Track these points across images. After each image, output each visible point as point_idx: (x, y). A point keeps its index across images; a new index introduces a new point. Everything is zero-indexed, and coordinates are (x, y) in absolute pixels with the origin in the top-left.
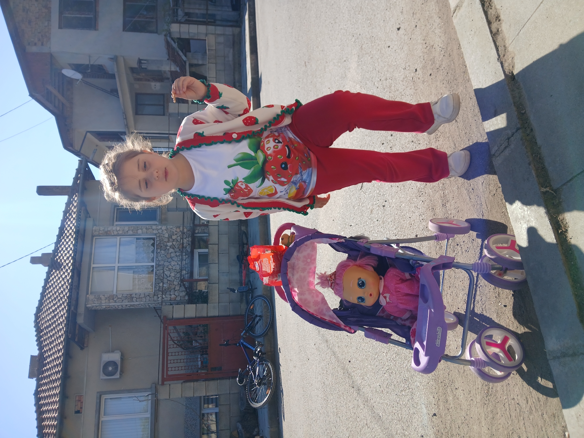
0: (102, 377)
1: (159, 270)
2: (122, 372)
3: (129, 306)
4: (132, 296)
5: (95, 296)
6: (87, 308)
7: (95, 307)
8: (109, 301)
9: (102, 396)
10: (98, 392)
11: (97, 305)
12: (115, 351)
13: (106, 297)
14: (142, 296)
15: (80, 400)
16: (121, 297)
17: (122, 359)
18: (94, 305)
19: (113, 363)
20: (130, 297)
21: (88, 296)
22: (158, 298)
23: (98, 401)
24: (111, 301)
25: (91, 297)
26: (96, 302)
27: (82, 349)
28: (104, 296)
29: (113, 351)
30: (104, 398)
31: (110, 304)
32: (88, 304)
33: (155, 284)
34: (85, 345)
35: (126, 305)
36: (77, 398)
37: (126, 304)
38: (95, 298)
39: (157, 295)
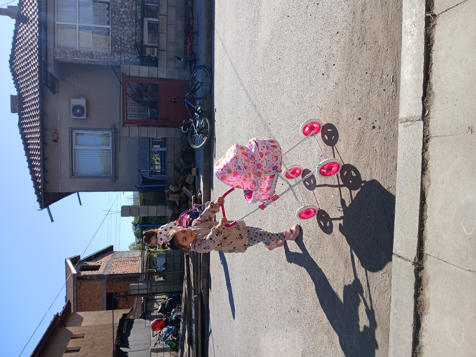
0: (72, 117)
1: (114, 33)
2: (88, 115)
3: (91, 61)
4: (93, 53)
5: (61, 50)
6: (55, 60)
7: (62, 60)
8: (73, 55)
9: (73, 131)
10: (70, 128)
11: (64, 58)
12: (81, 98)
13: (71, 51)
14: (101, 54)
15: (56, 132)
16: (83, 53)
17: (87, 105)
18: (61, 58)
19: (80, 107)
20: (91, 55)
21: (55, 49)
22: (114, 57)
23: (71, 134)
24: (75, 56)
25: (58, 51)
26: (63, 56)
27: (54, 93)
28: (69, 50)
29: (79, 98)
30: (75, 132)
31: (75, 59)
32: (56, 57)
33: (111, 45)
34: (56, 91)
35: (88, 61)
36: (54, 131)
37: (87, 59)
38: (61, 51)
39: (114, 55)
